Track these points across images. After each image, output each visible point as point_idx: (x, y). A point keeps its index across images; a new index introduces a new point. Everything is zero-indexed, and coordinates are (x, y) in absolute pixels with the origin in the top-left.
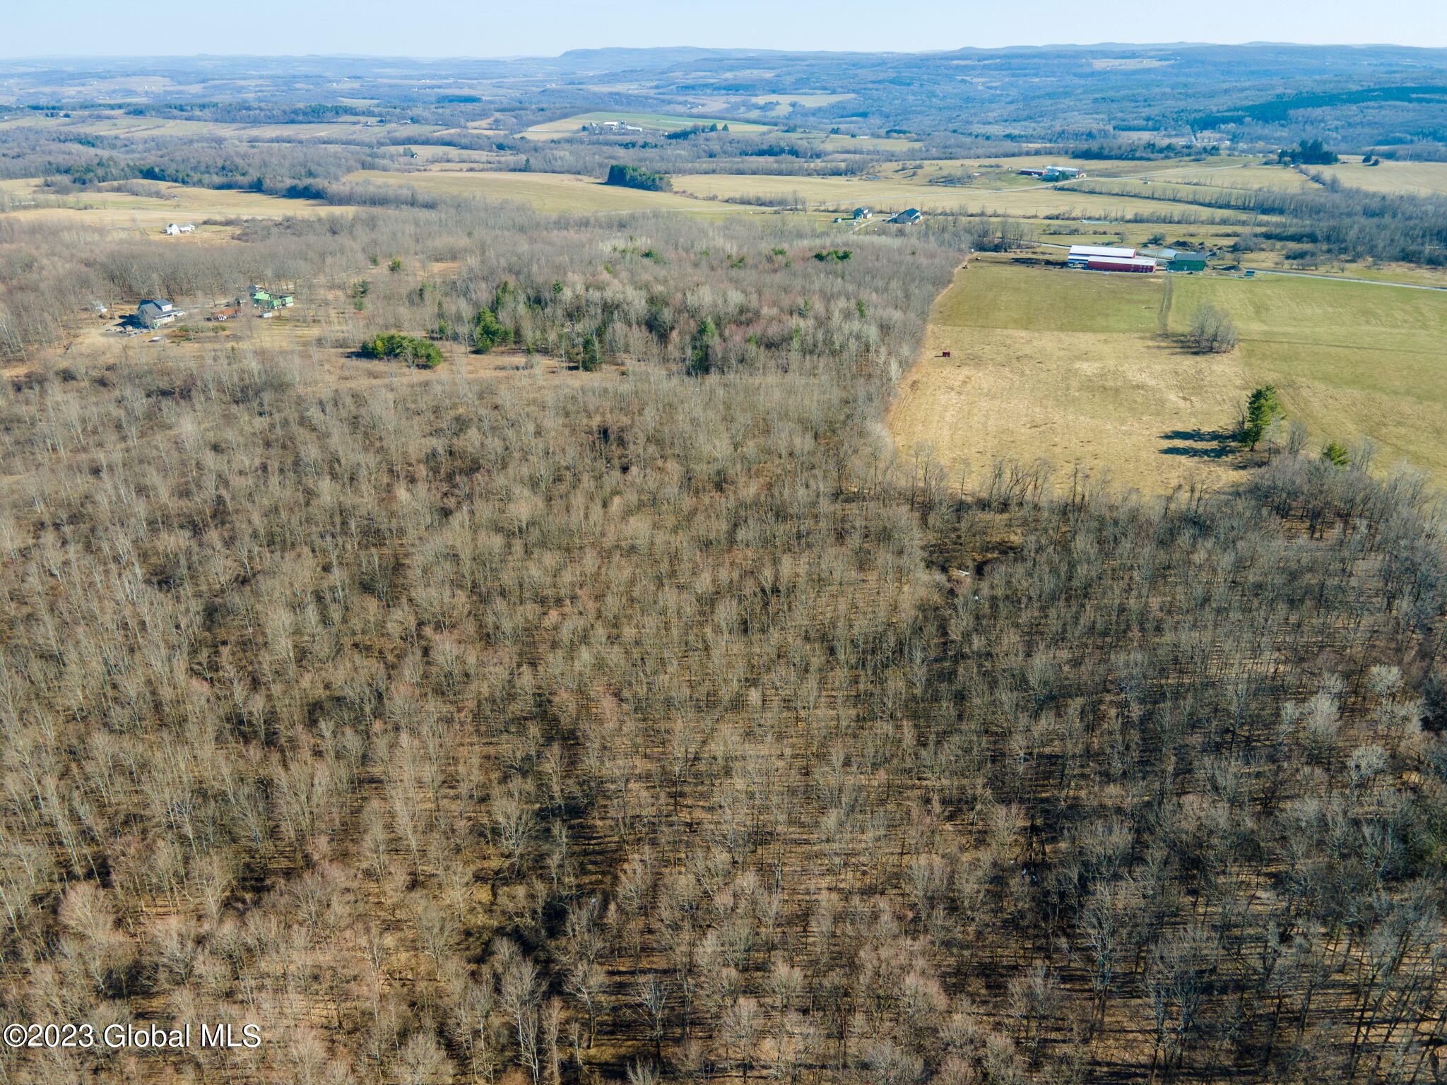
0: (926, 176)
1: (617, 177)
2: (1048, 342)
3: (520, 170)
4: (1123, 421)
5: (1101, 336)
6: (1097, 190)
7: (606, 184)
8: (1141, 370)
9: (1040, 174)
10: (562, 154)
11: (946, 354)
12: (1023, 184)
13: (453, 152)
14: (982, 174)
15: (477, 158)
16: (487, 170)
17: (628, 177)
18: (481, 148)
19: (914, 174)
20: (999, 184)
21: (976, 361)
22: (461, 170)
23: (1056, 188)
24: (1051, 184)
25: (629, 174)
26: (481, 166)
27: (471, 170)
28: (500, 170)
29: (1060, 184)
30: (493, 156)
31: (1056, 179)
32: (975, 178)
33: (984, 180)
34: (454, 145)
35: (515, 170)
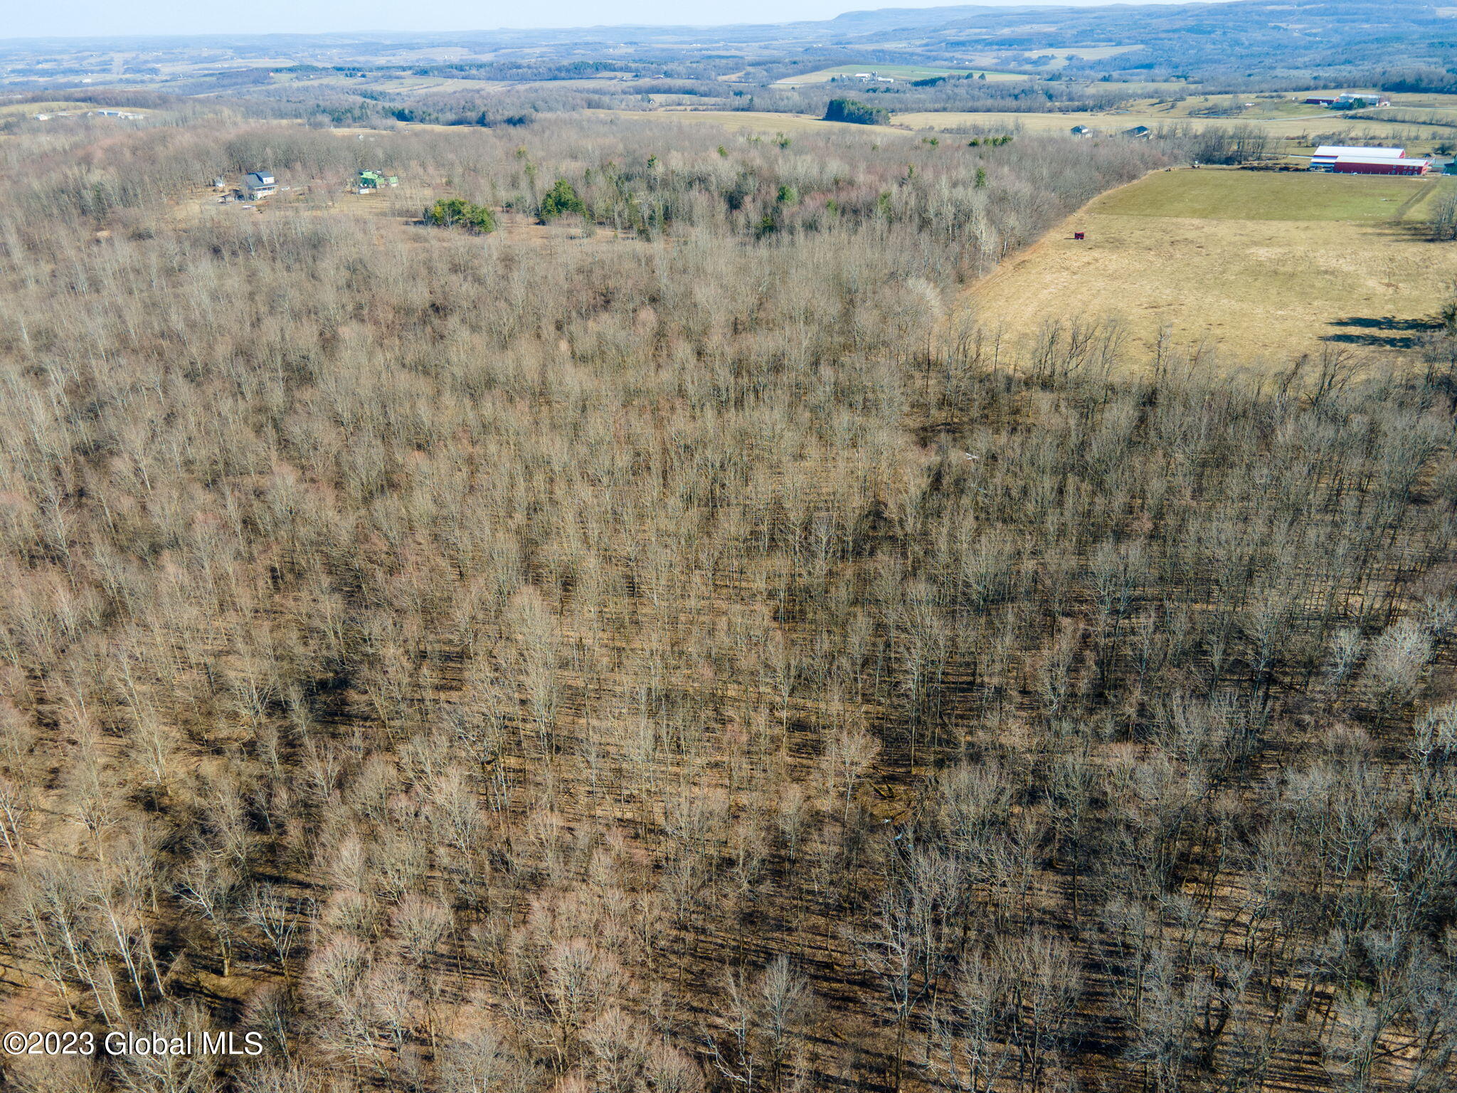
0: (1184, 108)
1: (836, 112)
2: (1225, 230)
3: (743, 110)
4: (1282, 306)
5: (1302, 224)
6: (1400, 118)
7: (819, 119)
8: (1339, 256)
9: (1330, 103)
11: (1079, 236)
12: (1305, 114)
17: (846, 111)
18: (718, 95)
19: (1172, 107)
20: (1275, 113)
21: (1116, 244)
22: (683, 110)
23: (1346, 117)
24: (1340, 113)
25: (848, 108)
29: (1351, 112)
31: (1350, 107)
32: (1246, 108)
33: (1257, 110)
34: (695, 94)
35: (738, 110)
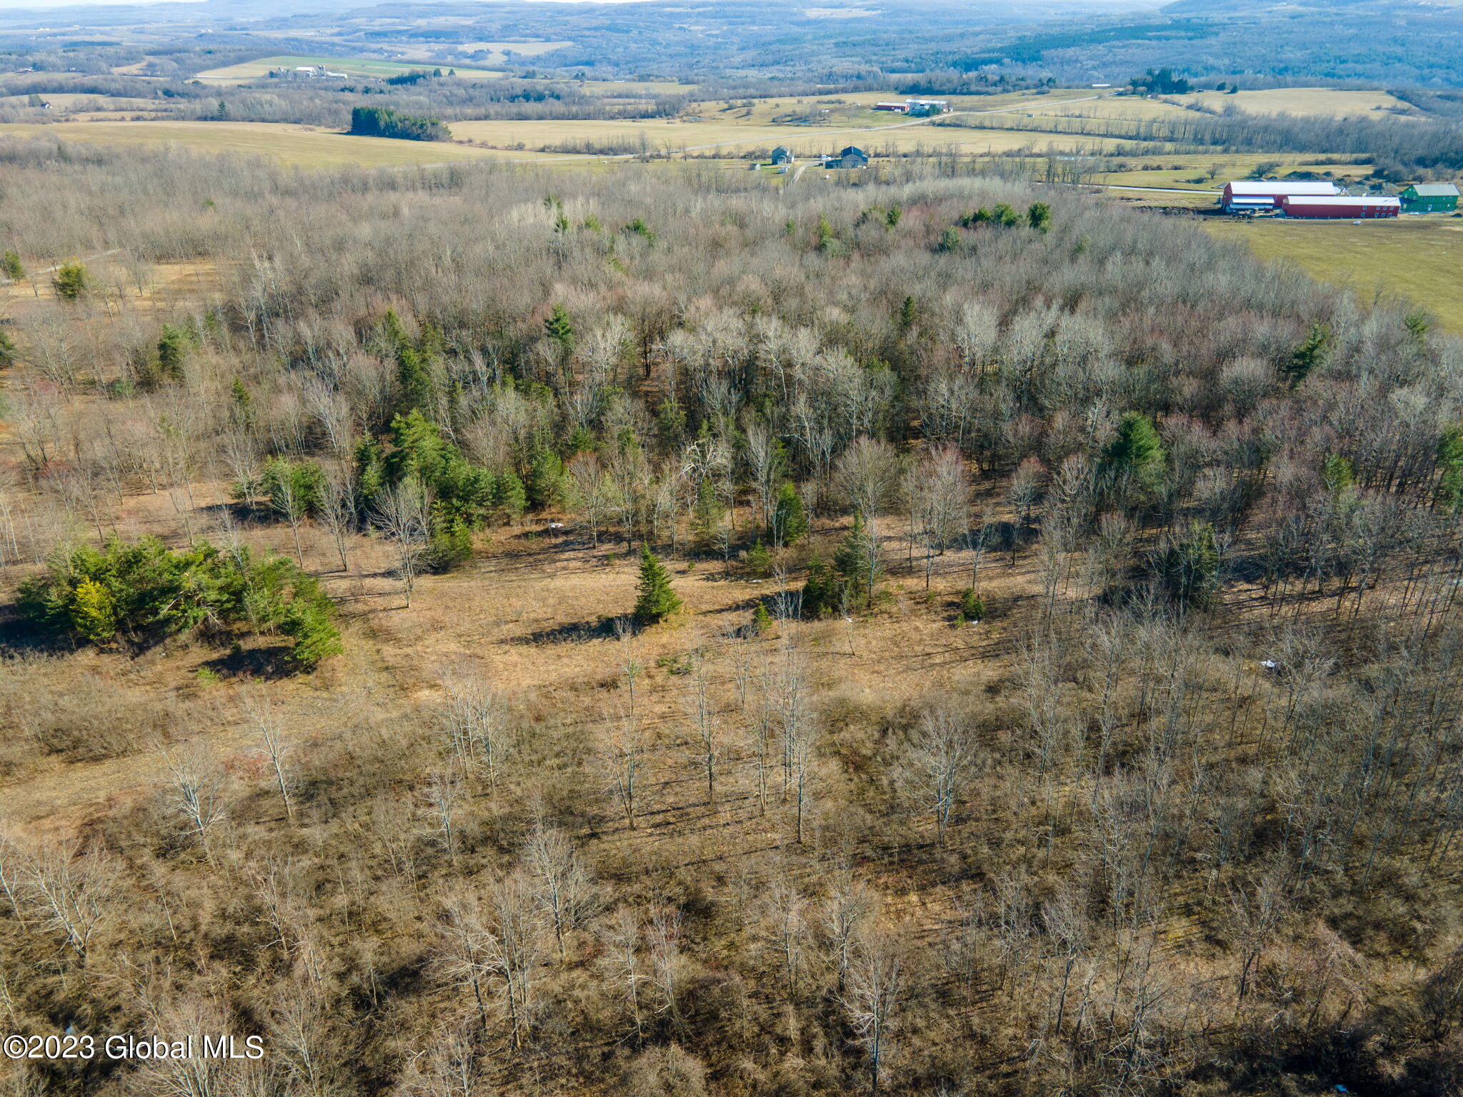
0: (765, 115)
1: (365, 124)
3: (213, 119)
6: (987, 123)
7: (348, 133)
9: (903, 108)
10: (268, 97)
13: (101, 100)
14: (832, 111)
15: (142, 106)
16: (163, 119)
17: (382, 124)
18: (140, 95)
19: (749, 114)
22: (123, 119)
23: (933, 124)
25: (383, 120)
26: (153, 114)
27: (138, 119)
28: (183, 119)
29: (937, 118)
30: (163, 103)
31: (927, 114)
34: (101, 92)
35: (205, 119)
